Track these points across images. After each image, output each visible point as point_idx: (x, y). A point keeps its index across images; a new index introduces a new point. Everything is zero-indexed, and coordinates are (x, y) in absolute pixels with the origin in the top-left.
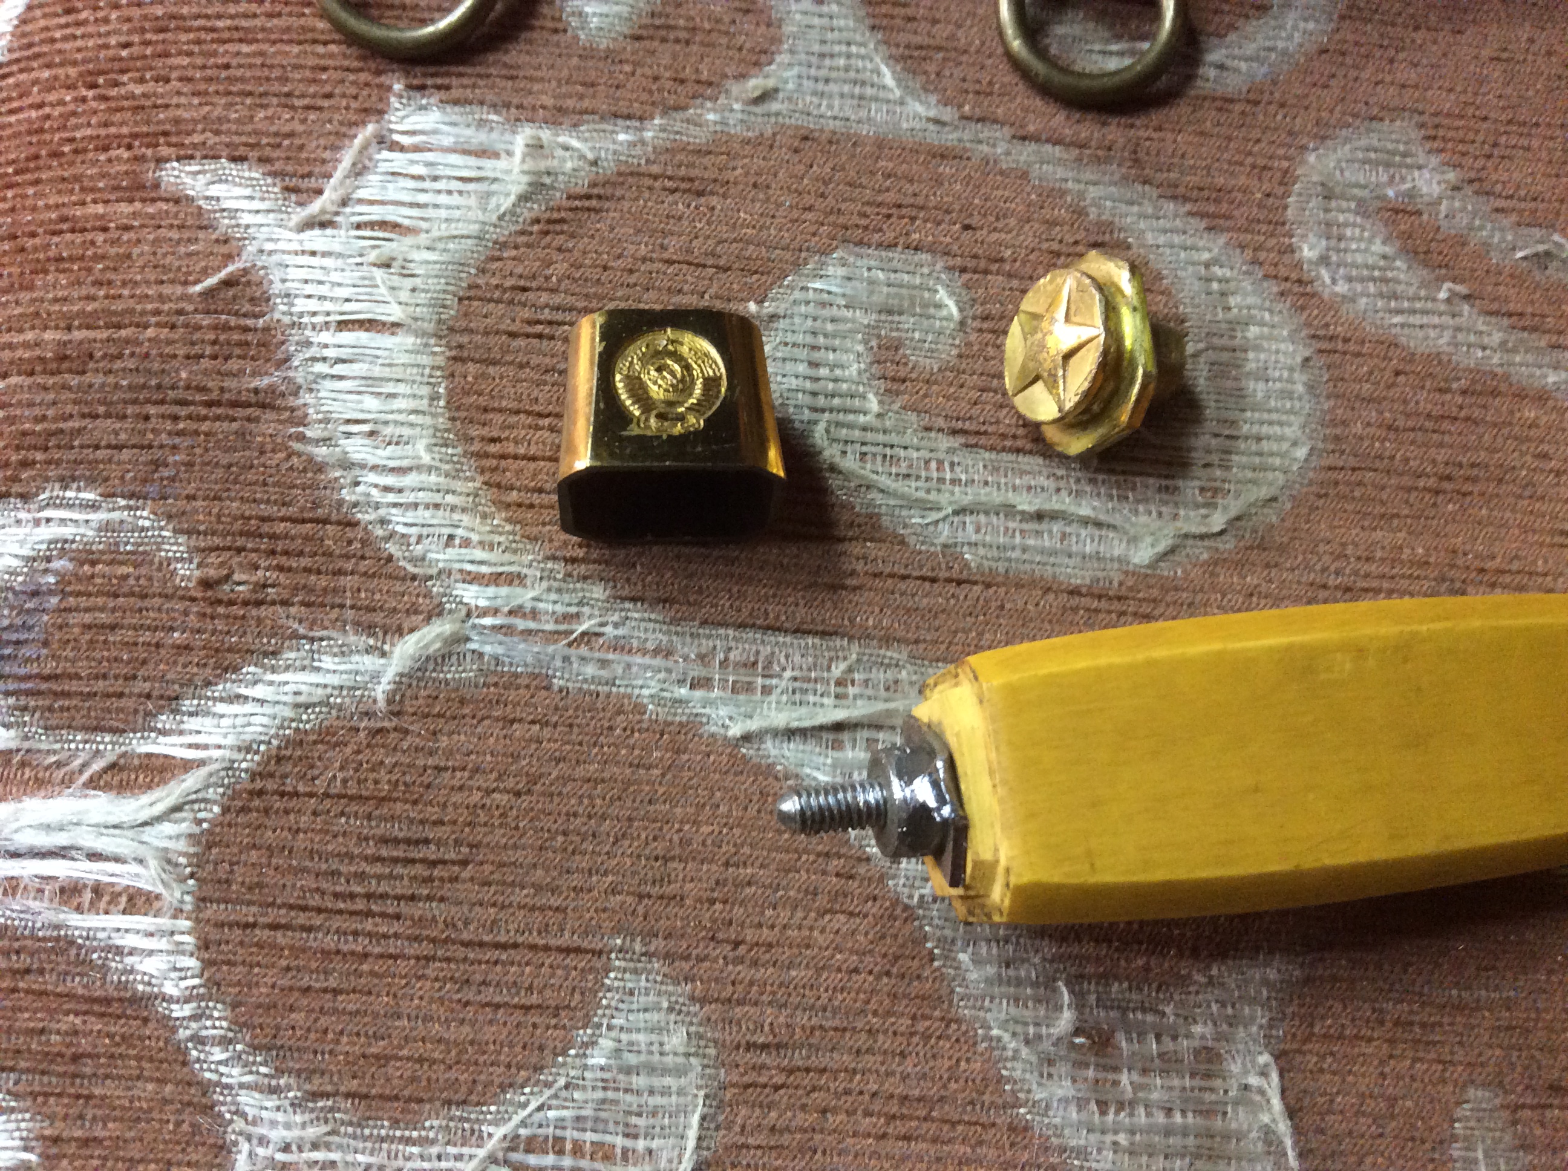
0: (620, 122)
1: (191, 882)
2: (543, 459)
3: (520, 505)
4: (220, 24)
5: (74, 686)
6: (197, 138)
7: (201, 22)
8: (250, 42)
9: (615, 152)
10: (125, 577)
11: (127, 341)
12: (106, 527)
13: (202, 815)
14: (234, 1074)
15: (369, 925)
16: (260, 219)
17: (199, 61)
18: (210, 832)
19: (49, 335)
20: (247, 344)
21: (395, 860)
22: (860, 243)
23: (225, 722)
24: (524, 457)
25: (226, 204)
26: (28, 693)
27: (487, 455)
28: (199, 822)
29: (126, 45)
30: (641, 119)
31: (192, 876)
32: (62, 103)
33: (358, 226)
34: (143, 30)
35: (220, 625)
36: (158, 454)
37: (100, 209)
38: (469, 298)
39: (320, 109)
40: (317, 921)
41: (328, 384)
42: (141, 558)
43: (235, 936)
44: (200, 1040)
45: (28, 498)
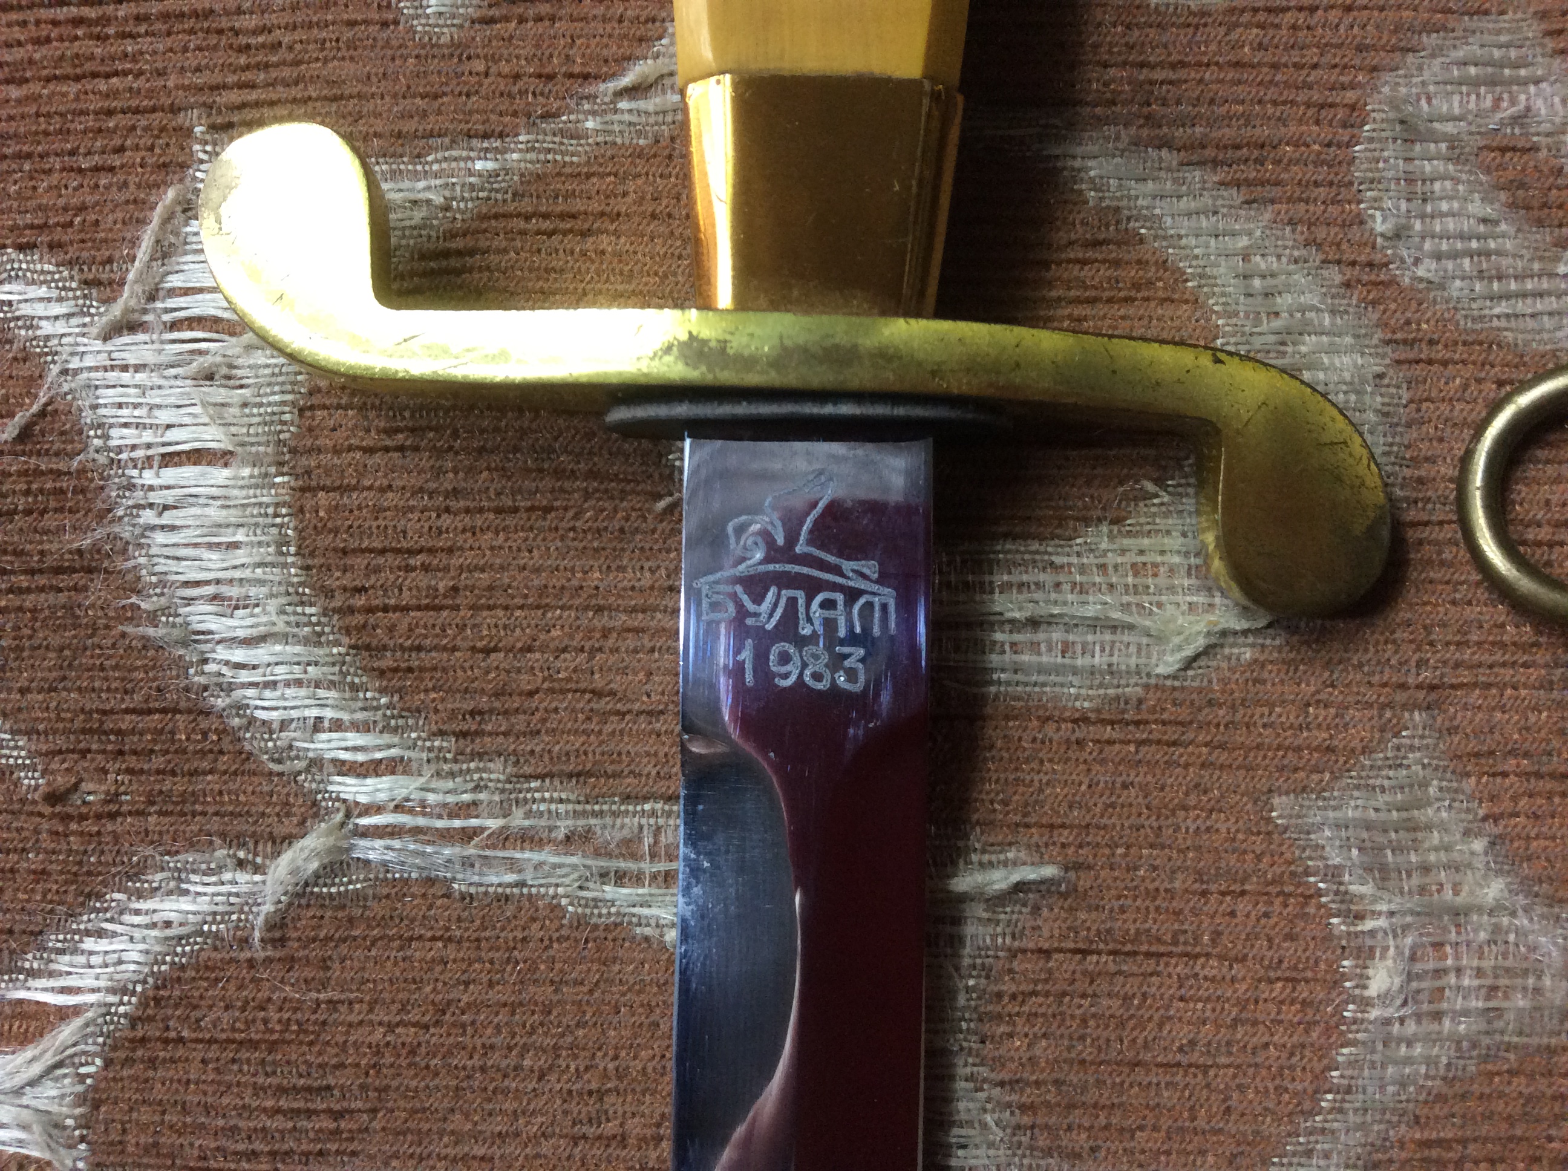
0: (475, 142)
1: (83, 1147)
2: (419, 608)
3: (396, 670)
8: (18, 83)
9: (472, 187)
13: (83, 1070)
16: (60, 328)
18: (94, 1088)
20: (62, 491)
23: (95, 960)
24: (396, 608)
27: (351, 610)
28: (82, 1078)
30: (501, 136)
31: (82, 1139)
33: (174, 326)
35: (76, 844)
38: (312, 408)
39: (111, 169)
41: (160, 538)
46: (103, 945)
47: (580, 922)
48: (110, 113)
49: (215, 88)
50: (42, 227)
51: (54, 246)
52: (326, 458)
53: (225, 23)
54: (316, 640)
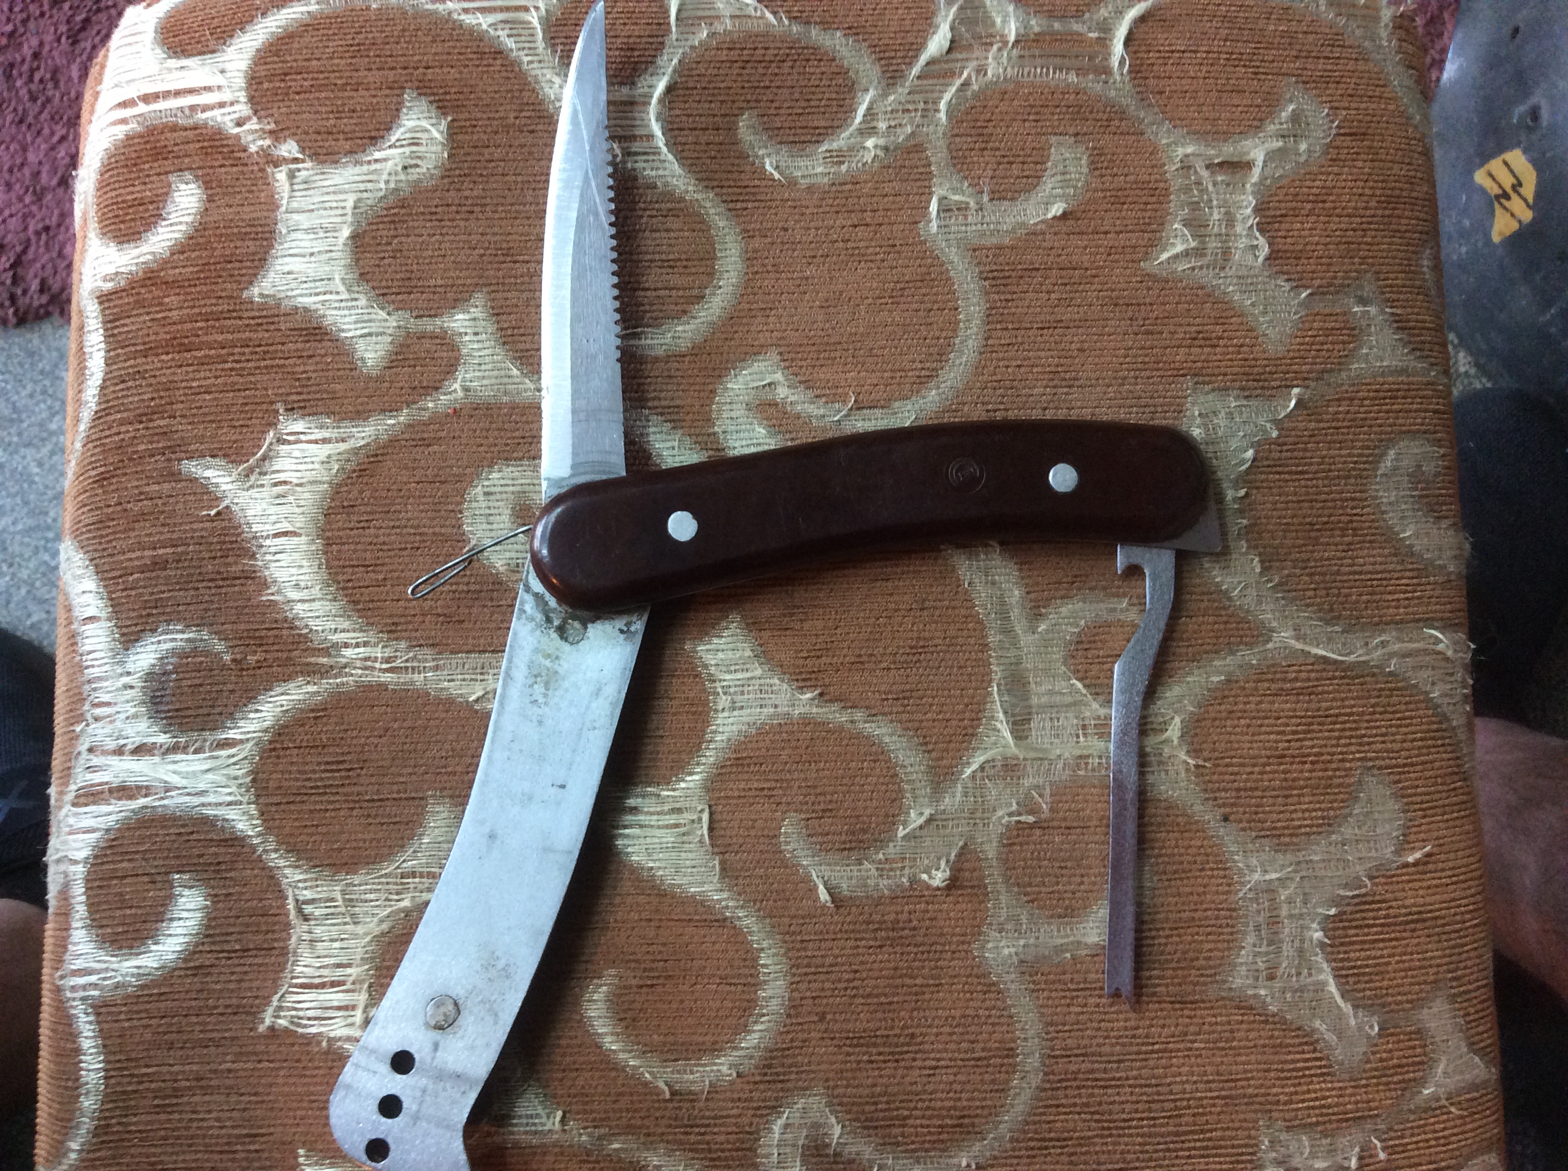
0: (387, 414)
1: (252, 790)
2: (372, 586)
3: (364, 609)
4: (194, 384)
5: (190, 712)
6: (192, 447)
7: (183, 384)
8: (210, 393)
9: (386, 430)
10: (201, 663)
11: (182, 553)
12: (188, 640)
13: (252, 760)
14: (282, 863)
15: (325, 798)
16: (230, 486)
17: (187, 405)
18: (256, 768)
19: (147, 553)
20: (235, 549)
21: (332, 771)
22: (506, 459)
23: (254, 721)
24: (363, 587)
25: (214, 481)
26: (171, 718)
27: (347, 588)
28: (251, 764)
29: (153, 399)
30: (396, 411)
31: (252, 787)
32: (128, 432)
33: (275, 486)
34: (158, 391)
35: (245, 679)
36: (205, 606)
37: (156, 487)
38: (329, 514)
39: (247, 426)
40: (305, 798)
41: (274, 565)
42: (207, 653)
43: (273, 809)
44: (265, 851)
45: (154, 631)
46: (258, 715)
47: (436, 698)
48: (246, 404)
49: (288, 394)
50: (220, 449)
51: (225, 456)
52: (336, 533)
53: (289, 369)
54: (335, 600)
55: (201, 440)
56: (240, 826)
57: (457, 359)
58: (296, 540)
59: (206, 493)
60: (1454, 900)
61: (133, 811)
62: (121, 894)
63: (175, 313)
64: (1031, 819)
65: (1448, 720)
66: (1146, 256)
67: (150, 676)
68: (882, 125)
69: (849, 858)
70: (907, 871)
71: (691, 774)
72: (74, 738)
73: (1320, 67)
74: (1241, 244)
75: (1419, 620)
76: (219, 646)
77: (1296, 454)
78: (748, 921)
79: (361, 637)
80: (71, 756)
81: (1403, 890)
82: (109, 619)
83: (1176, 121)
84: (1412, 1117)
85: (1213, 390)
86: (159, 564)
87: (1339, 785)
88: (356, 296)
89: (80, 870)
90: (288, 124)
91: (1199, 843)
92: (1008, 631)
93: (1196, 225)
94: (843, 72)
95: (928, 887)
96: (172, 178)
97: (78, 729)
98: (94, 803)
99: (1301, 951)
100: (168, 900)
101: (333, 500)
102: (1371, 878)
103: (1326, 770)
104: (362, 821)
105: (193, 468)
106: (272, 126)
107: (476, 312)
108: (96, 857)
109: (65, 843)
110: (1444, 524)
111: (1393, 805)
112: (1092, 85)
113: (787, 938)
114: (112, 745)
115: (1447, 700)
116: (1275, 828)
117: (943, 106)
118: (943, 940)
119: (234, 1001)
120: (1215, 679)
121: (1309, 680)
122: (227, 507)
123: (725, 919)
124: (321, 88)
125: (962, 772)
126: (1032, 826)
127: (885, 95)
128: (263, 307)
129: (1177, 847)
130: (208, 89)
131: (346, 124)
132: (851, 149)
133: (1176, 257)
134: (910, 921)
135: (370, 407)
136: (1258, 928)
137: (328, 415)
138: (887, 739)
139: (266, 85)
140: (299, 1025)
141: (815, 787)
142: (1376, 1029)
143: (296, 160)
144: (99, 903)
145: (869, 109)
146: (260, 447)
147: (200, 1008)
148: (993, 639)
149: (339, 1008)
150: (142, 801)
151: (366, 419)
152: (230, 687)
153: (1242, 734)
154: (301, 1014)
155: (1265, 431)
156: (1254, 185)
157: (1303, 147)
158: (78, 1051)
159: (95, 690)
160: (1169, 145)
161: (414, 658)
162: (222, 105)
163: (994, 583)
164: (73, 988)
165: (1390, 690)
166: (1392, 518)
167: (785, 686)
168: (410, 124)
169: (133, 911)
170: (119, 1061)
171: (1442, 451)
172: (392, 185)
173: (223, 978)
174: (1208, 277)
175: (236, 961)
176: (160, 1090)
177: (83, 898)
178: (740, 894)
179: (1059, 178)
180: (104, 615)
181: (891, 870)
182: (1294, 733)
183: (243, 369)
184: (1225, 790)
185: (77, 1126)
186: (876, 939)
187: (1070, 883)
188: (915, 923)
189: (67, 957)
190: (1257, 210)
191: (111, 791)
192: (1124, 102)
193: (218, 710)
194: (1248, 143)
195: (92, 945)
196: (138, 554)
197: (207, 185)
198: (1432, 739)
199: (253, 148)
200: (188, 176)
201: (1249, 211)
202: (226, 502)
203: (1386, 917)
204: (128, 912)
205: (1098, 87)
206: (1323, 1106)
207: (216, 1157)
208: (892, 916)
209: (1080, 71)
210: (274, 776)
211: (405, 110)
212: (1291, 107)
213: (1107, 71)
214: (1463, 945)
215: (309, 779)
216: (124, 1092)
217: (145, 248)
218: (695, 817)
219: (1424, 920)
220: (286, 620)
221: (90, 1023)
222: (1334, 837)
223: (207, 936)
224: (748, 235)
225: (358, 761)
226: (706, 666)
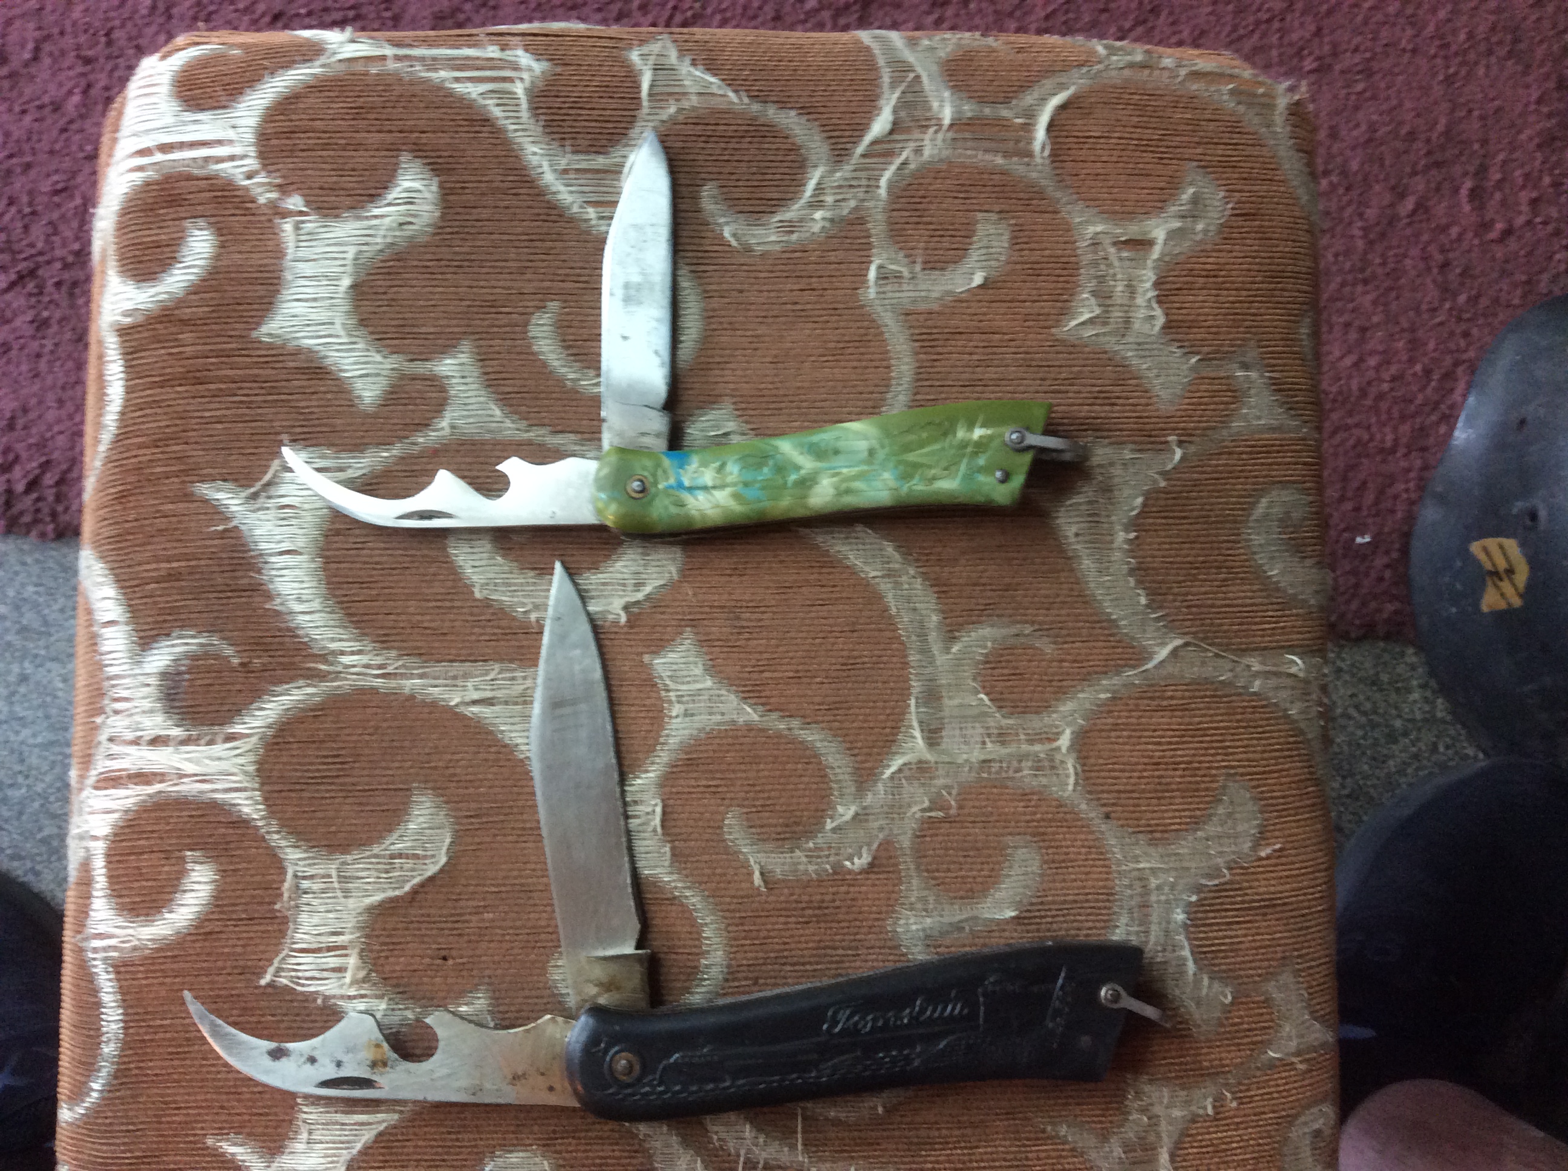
0: (382, 447)
3: (359, 621)
5: (202, 709)
6: (205, 472)
10: (211, 665)
11: (194, 566)
12: (201, 645)
15: (323, 787)
16: (239, 508)
17: (202, 433)
18: (261, 759)
19: (164, 565)
20: (243, 564)
21: (328, 764)
23: (259, 718)
24: (359, 601)
25: (224, 502)
26: (184, 713)
27: (343, 602)
28: (257, 754)
29: (169, 426)
30: (391, 445)
31: (257, 776)
32: (146, 455)
33: (279, 508)
34: (174, 419)
35: (252, 680)
36: (216, 614)
37: (171, 506)
39: (255, 454)
40: (305, 787)
41: (278, 579)
42: (217, 657)
43: (276, 795)
44: (268, 833)
45: (168, 635)
46: (263, 712)
47: (422, 701)
48: (255, 434)
49: (292, 427)
50: (230, 474)
51: (236, 480)
52: (334, 553)
53: (295, 404)
54: (332, 612)
55: (212, 465)
56: (246, 810)
57: (446, 399)
58: (299, 558)
59: (217, 512)
60: (1301, 889)
61: (149, 795)
62: (138, 868)
63: (188, 349)
64: (941, 814)
65: (1302, 732)
66: (1058, 324)
67: (164, 675)
68: (829, 199)
69: (783, 846)
70: (831, 859)
71: (647, 771)
72: (95, 729)
73: (1220, 152)
74: (1142, 313)
75: (1283, 647)
76: (229, 651)
77: (1179, 501)
78: (694, 899)
79: (356, 646)
80: (90, 744)
81: (1257, 880)
82: (127, 624)
83: (1090, 201)
84: (1258, 1073)
85: (1111, 444)
86: (173, 576)
87: (1207, 789)
88: (354, 340)
89: (99, 848)
90: (295, 179)
91: (1083, 837)
92: (925, 651)
93: (1103, 296)
94: (795, 149)
95: (850, 872)
96: (187, 223)
97: (99, 720)
98: (114, 787)
99: (1167, 932)
100: (182, 873)
101: (333, 523)
102: (1230, 869)
103: (1195, 776)
104: (356, 808)
105: (207, 490)
106: (278, 181)
107: (464, 358)
108: (115, 835)
109: (86, 821)
110: (1309, 562)
111: (1251, 806)
112: (1016, 166)
113: (728, 914)
114: (130, 736)
115: (1303, 716)
116: (1149, 825)
117: (883, 182)
118: (861, 917)
119: (241, 963)
120: (1102, 696)
121: (1183, 698)
122: (236, 527)
123: (675, 898)
124: (325, 147)
125: (883, 773)
126: (942, 821)
127: (832, 172)
128: (270, 346)
129: (1065, 839)
130: (220, 142)
131: (348, 182)
132: (801, 221)
133: (1083, 323)
134: (834, 901)
135: (365, 441)
136: (1130, 911)
137: (330, 445)
138: (818, 745)
139: (274, 142)
140: (298, 984)
141: (754, 785)
142: (1230, 998)
143: (301, 213)
144: (118, 876)
145: (818, 184)
146: (265, 473)
147: (209, 969)
148: (913, 658)
149: (334, 970)
150: (158, 787)
151: (362, 452)
152: (238, 687)
153: (1124, 744)
154: (300, 974)
155: (1155, 481)
156: (1155, 261)
157: (1200, 227)
158: (99, 1005)
159: (113, 686)
160: (1080, 223)
161: (403, 666)
162: (232, 158)
163: (915, 609)
164: (95, 950)
165: (1254, 707)
166: (1261, 559)
167: (732, 697)
168: (407, 184)
169: (150, 884)
170: (137, 1014)
171: (1311, 498)
172: (389, 240)
173: (230, 942)
174: (1111, 344)
175: (244, 928)
176: (174, 1039)
177: (104, 871)
178: (687, 876)
179: (983, 251)
180: (121, 619)
181: (819, 857)
182: (1170, 743)
183: (251, 402)
184: (1109, 792)
185: (99, 1071)
186: (803, 916)
187: (971, 870)
188: (838, 903)
189: (89, 922)
190: (1157, 285)
191: (130, 777)
192: (1044, 182)
193: (226, 708)
194: (1153, 222)
195: (112, 912)
196: (154, 566)
197: (220, 231)
198: (1288, 750)
199: (262, 200)
200: (201, 222)
201: (1148, 285)
202: (234, 523)
203: (1243, 902)
204: (145, 883)
205: (1021, 170)
206: (1181, 1064)
207: (224, 1097)
208: (819, 897)
209: (1006, 154)
210: (277, 767)
211: (400, 171)
212: (1191, 190)
213: (1030, 154)
214: (1308, 928)
215: (307, 771)
216: (143, 1041)
217: (160, 288)
218: (649, 809)
219: (1275, 906)
220: (289, 629)
221: (110, 980)
222: (1199, 833)
223: (217, 906)
224: (707, 295)
225: (352, 755)
226: (661, 677)
